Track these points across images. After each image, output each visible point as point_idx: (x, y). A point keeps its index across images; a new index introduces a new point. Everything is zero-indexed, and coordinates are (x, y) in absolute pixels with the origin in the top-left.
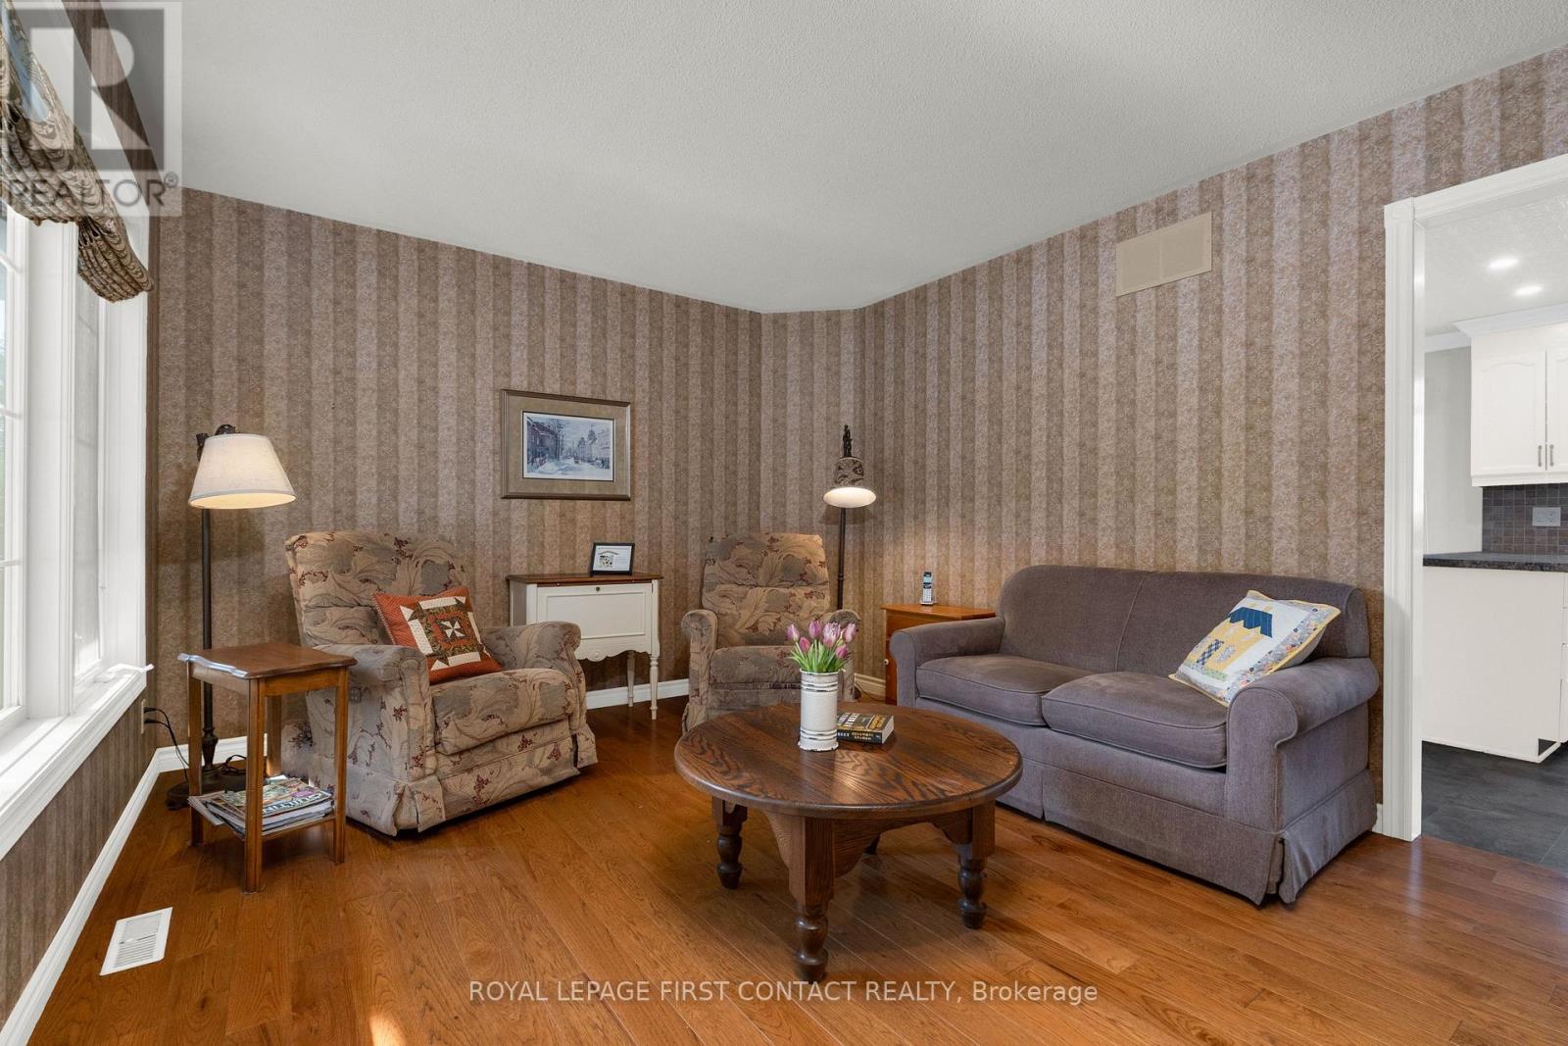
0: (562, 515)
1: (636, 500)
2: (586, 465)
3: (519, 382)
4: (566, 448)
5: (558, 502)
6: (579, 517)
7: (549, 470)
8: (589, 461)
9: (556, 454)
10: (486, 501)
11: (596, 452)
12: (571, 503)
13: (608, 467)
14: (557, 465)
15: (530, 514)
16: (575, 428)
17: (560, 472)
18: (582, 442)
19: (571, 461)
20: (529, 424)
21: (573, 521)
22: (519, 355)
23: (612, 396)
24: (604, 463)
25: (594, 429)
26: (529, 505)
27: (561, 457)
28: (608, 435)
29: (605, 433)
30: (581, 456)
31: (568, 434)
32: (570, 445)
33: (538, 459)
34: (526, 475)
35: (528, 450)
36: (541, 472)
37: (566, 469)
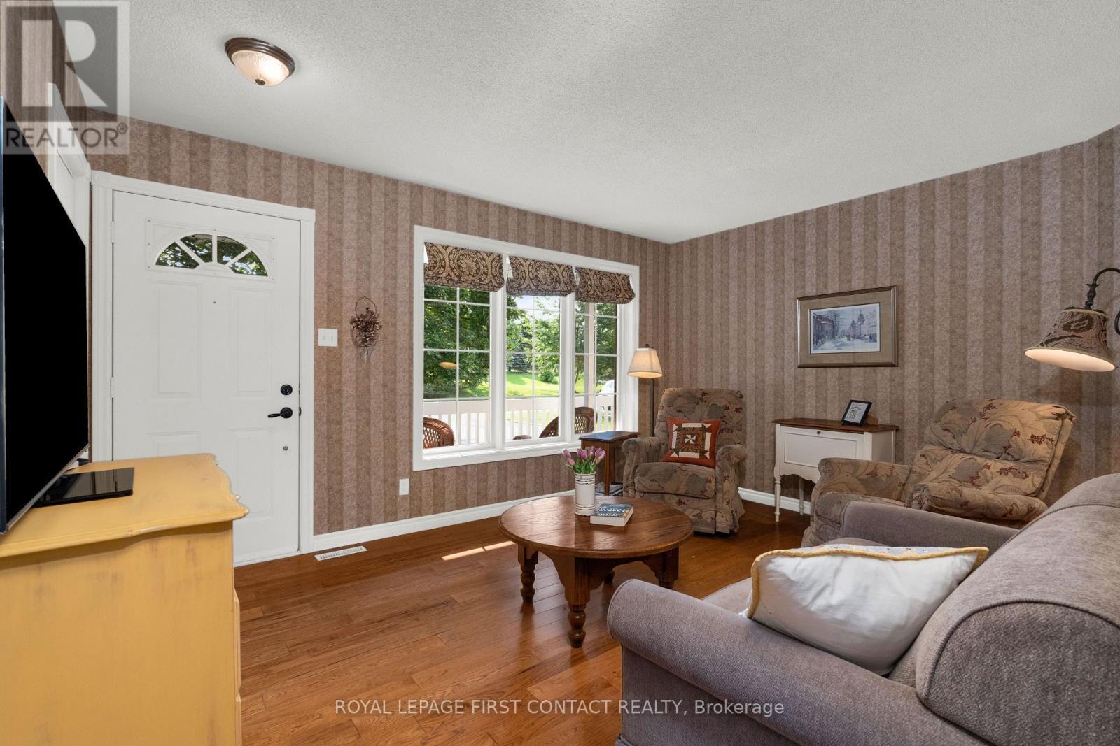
0: (840, 379)
1: (906, 367)
2: (857, 341)
3: (810, 291)
4: (841, 330)
5: (837, 370)
6: (854, 380)
7: (829, 347)
8: (859, 338)
9: (833, 335)
10: (791, 370)
11: (865, 329)
12: (847, 370)
13: (876, 341)
14: (834, 343)
15: (817, 378)
16: (847, 314)
17: (836, 348)
18: (853, 323)
19: (845, 340)
20: (814, 317)
21: (849, 383)
22: (810, 273)
23: (882, 283)
24: (872, 338)
25: (862, 313)
26: (817, 372)
27: (837, 337)
28: (875, 316)
29: (872, 314)
30: (851, 334)
31: (841, 320)
32: (843, 328)
33: (820, 340)
34: (813, 352)
35: (814, 335)
36: (822, 349)
37: (841, 345)
